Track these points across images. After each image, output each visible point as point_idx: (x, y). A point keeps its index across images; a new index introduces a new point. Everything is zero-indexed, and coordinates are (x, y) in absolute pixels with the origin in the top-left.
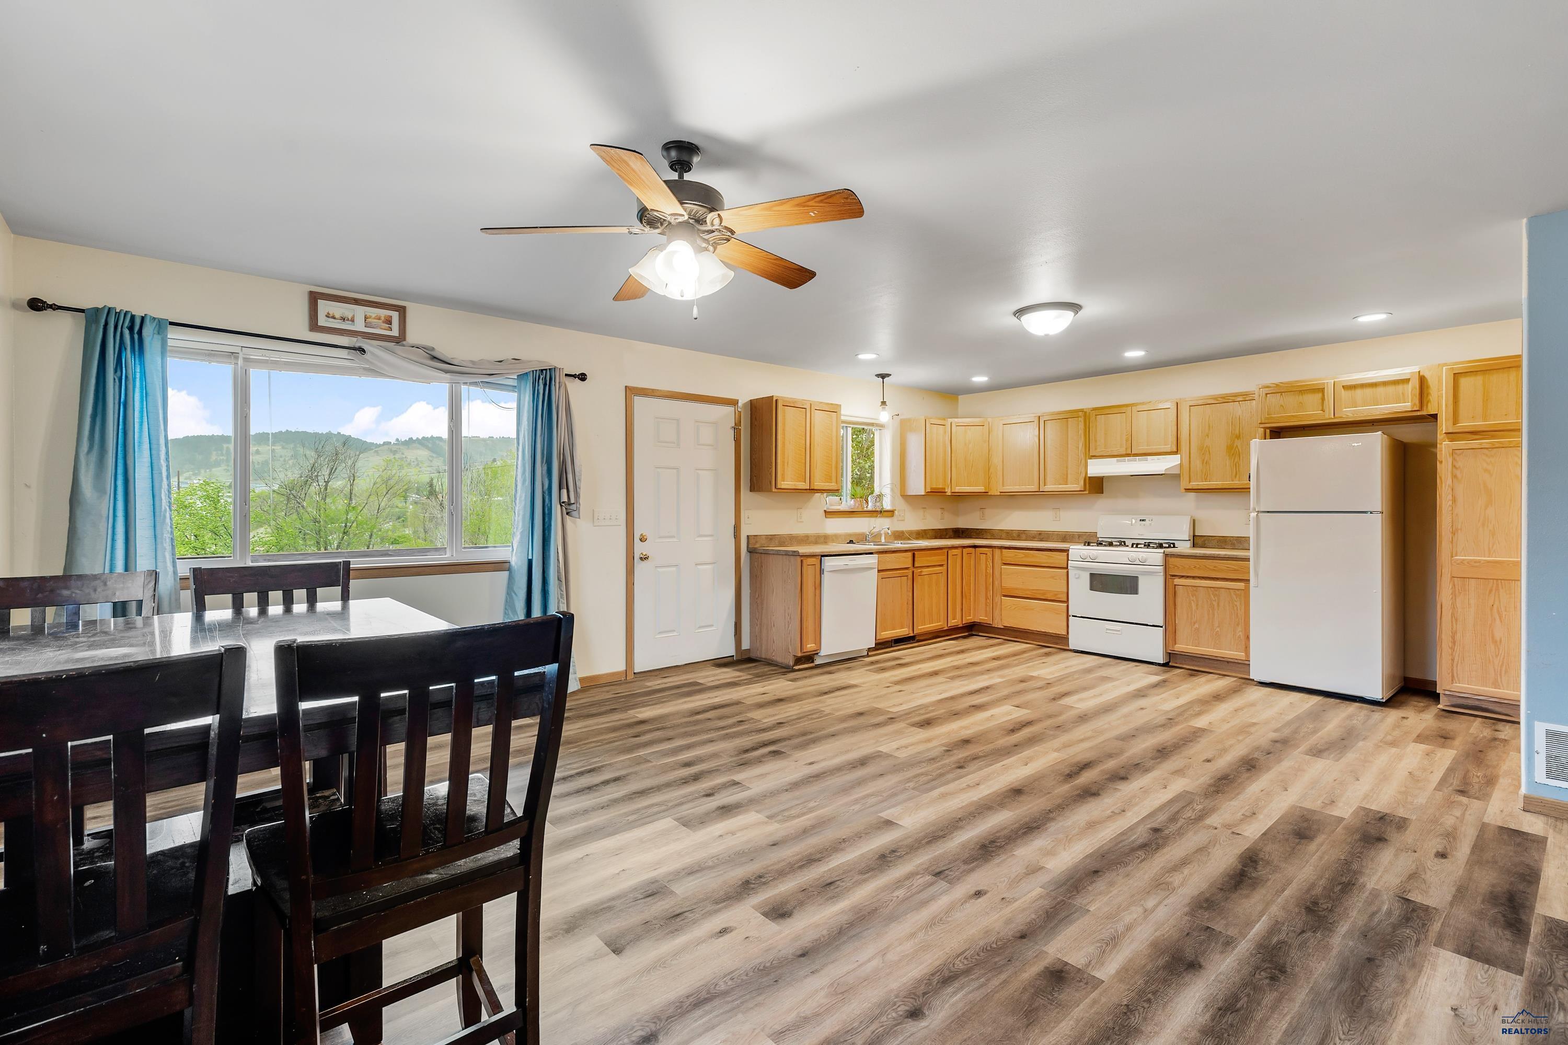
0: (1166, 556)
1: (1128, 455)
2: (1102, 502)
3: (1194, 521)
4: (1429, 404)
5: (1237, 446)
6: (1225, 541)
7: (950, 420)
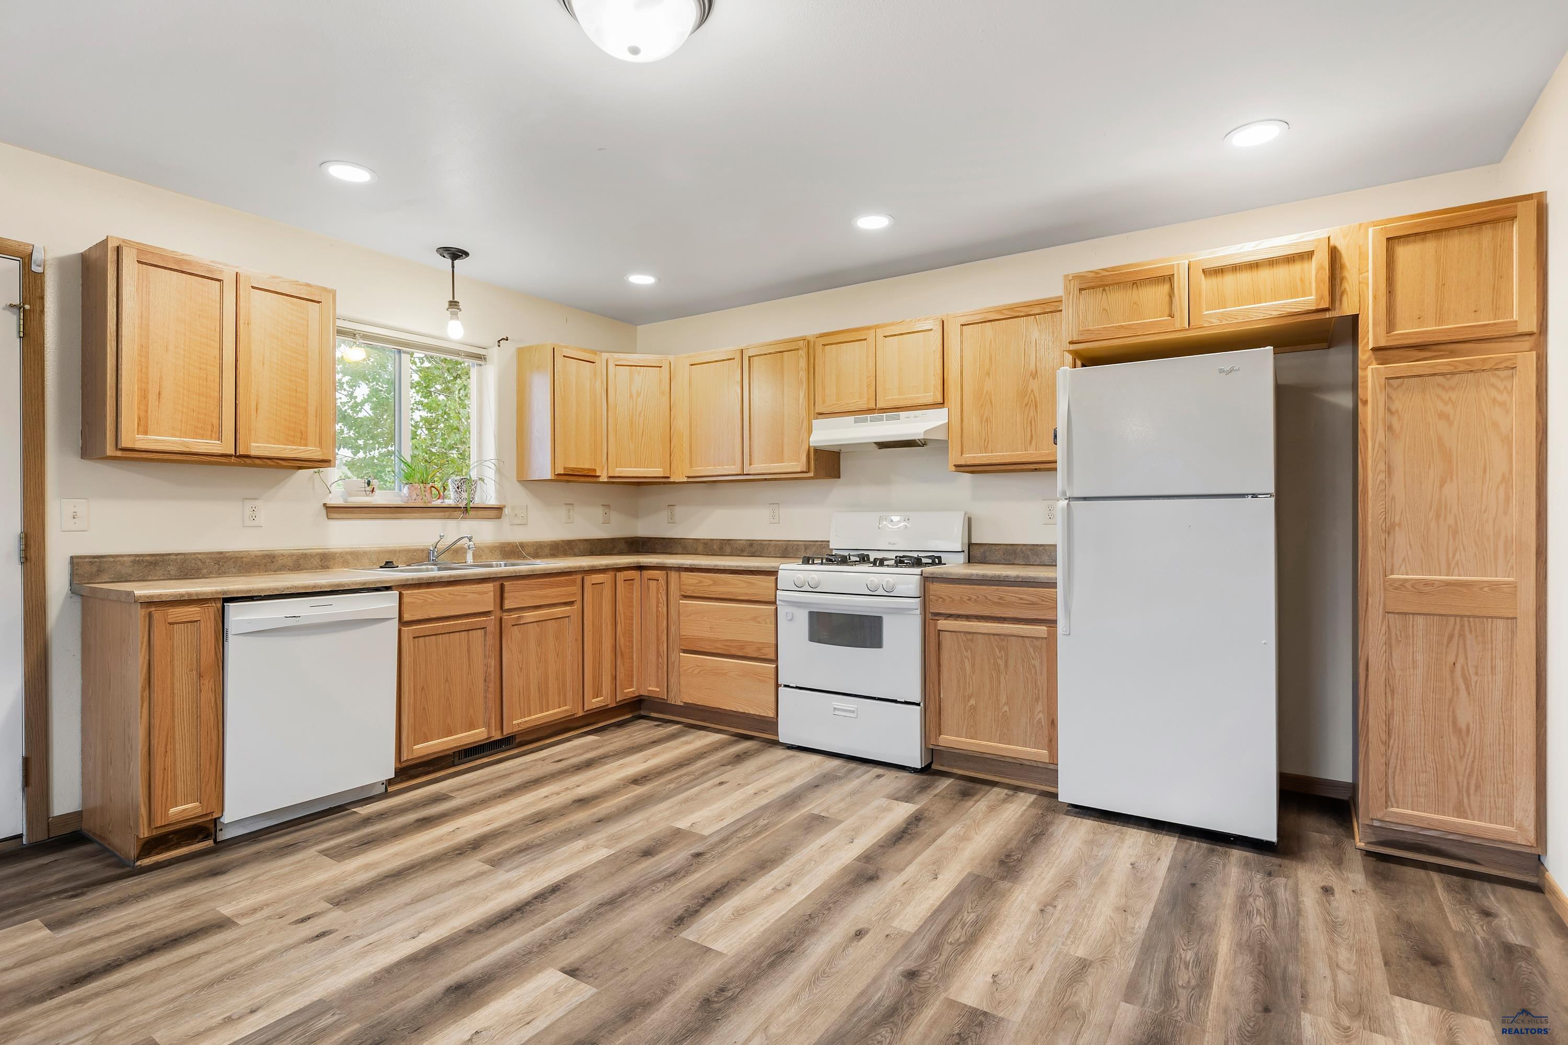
0: (926, 580)
1: (870, 411)
2: (838, 491)
3: (970, 520)
4: (1345, 298)
5: (1032, 390)
6: (1015, 552)
7: (605, 356)
